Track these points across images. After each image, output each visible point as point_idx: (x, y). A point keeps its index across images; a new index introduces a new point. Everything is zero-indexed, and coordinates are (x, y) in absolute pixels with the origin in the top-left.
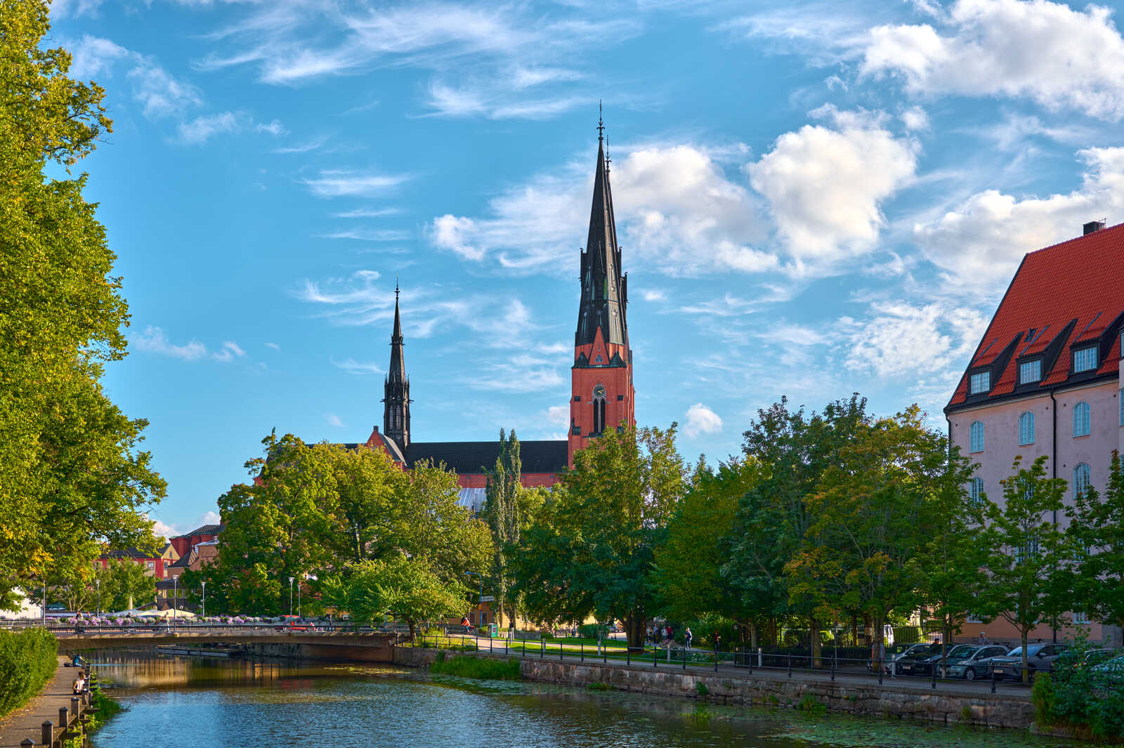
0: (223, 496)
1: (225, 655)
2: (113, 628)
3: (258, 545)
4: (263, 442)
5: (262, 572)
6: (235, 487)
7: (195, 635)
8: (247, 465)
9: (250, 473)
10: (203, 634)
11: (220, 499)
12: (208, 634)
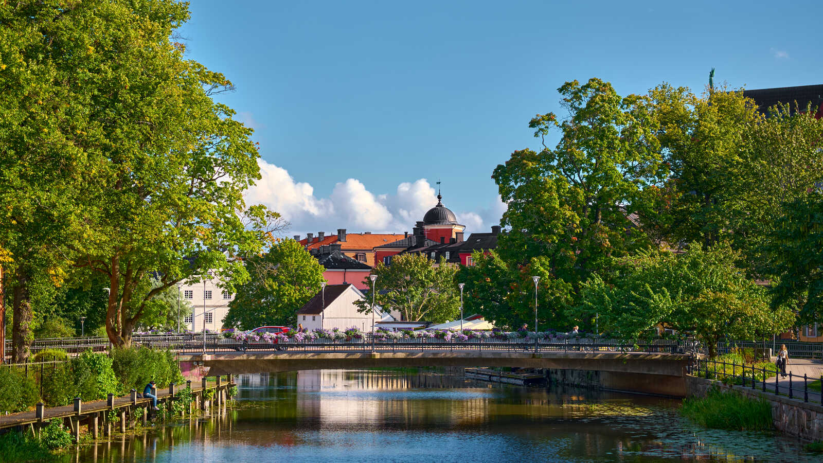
0: (500, 167)
1: (521, 382)
2: (292, 346)
3: (539, 233)
4: (560, 90)
5: (542, 269)
6: (516, 154)
7: (401, 355)
8: (533, 124)
9: (536, 135)
10: (412, 353)
11: (496, 171)
12: (420, 355)
